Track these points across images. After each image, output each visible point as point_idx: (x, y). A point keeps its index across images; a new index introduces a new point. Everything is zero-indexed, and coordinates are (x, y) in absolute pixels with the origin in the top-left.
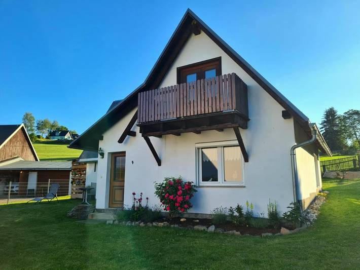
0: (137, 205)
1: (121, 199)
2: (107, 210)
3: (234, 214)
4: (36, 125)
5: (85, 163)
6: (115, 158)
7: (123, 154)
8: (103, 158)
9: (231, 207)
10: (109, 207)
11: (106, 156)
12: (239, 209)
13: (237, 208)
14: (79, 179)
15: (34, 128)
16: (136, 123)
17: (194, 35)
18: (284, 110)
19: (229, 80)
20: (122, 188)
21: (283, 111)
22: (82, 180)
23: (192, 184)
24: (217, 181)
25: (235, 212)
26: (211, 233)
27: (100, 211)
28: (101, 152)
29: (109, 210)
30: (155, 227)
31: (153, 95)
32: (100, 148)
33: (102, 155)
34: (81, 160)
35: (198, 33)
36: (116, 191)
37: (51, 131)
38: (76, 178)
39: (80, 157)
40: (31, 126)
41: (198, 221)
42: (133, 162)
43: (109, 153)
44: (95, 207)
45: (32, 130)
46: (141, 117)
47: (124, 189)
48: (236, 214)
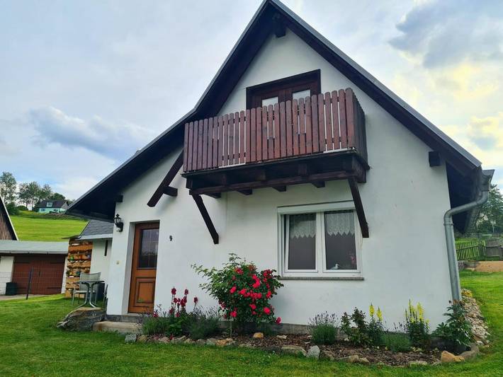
0: (178, 309)
1: (150, 300)
2: (124, 316)
3: (351, 326)
4: (18, 190)
5: (91, 242)
6: (142, 231)
7: (155, 225)
8: (121, 231)
9: (345, 314)
10: (129, 312)
11: (127, 227)
12: (358, 317)
13: (353, 315)
14: (79, 268)
15: (14, 195)
16: (181, 171)
17: (275, 36)
18: (431, 150)
19: (342, 99)
20: (152, 281)
21: (430, 153)
22: (84, 268)
23: (274, 274)
24: (315, 269)
25: (351, 321)
26: (312, 359)
27: (113, 318)
28: (118, 221)
29: (129, 317)
30: (212, 347)
31: (211, 126)
32: (118, 215)
33: (120, 225)
34: (84, 238)
35: (281, 34)
36: (141, 284)
37: (39, 201)
38: (74, 265)
39: (83, 233)
40: (11, 192)
41: (285, 337)
42: (171, 238)
43: (131, 223)
44: (105, 312)
45: (12, 198)
46: (190, 161)
47: (154, 282)
48: (353, 324)
